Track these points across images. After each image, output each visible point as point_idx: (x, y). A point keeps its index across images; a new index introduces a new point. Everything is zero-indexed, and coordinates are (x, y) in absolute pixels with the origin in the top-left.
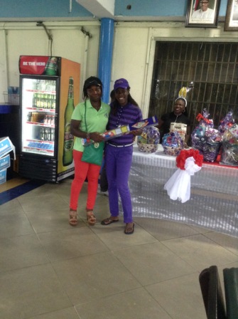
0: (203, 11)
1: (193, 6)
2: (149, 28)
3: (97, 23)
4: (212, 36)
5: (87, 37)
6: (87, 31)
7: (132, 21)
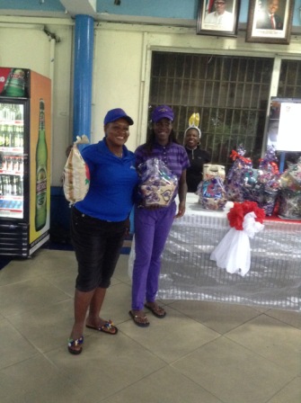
0: (219, 14)
1: (206, 7)
2: (143, 32)
3: (68, 22)
4: (226, 48)
5: (53, 41)
6: (52, 31)
7: (120, 22)
